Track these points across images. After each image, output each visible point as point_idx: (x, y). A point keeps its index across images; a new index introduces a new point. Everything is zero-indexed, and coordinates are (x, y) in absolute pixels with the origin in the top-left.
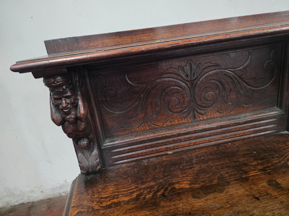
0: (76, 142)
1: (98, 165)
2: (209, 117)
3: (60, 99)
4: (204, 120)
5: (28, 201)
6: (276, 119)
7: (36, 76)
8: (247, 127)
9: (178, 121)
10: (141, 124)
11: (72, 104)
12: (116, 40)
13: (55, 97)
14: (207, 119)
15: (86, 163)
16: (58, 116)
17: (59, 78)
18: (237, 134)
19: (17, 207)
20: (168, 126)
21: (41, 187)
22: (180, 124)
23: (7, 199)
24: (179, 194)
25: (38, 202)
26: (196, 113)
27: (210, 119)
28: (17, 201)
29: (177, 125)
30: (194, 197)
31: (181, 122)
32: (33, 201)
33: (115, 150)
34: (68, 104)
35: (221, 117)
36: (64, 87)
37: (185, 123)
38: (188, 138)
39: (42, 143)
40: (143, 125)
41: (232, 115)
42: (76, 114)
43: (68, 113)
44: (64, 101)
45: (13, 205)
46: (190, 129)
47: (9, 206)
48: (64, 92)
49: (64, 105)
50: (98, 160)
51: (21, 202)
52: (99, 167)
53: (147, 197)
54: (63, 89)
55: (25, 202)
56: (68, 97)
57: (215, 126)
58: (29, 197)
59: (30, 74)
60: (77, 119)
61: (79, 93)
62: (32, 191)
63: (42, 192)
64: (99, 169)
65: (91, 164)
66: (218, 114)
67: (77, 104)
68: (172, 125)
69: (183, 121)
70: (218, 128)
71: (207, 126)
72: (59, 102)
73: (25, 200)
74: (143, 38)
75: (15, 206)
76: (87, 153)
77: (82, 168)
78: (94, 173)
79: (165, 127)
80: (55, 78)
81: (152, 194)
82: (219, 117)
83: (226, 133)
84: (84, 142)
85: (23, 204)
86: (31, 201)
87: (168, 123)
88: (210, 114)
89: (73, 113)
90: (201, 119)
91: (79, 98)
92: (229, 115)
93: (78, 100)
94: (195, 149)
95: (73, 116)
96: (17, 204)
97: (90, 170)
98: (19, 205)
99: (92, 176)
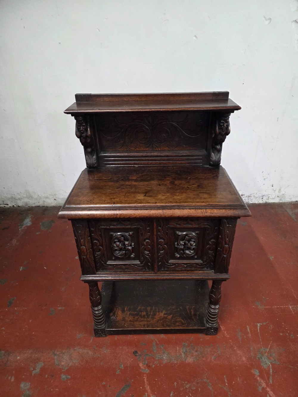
0: (85, 149)
1: (95, 164)
2: (162, 149)
3: (80, 126)
4: (158, 150)
5: (43, 205)
6: (202, 157)
7: (72, 116)
8: (183, 159)
9: (143, 149)
10: (122, 147)
11: (85, 129)
12: (110, 98)
13: (79, 125)
14: (161, 150)
15: (89, 162)
16: (78, 133)
17: (81, 117)
18: (177, 162)
19: (34, 208)
20: (137, 151)
21: (55, 195)
22: (144, 150)
23: (26, 200)
24: (129, 180)
25: (51, 207)
26: (154, 145)
27: (163, 150)
28: (34, 203)
29: (142, 150)
30: (135, 182)
31: (144, 149)
32: (47, 206)
33: (106, 159)
34: (83, 129)
35: (169, 150)
36: (82, 121)
37: (147, 150)
38: (147, 159)
39: (59, 157)
40: (123, 147)
41: (175, 150)
42: (86, 134)
43: (83, 133)
44: (82, 127)
45: (31, 206)
46: (149, 154)
47: (27, 206)
48: (82, 123)
49: (82, 129)
50: (96, 161)
51: (37, 204)
52: (96, 165)
53: (115, 179)
54: (82, 122)
55: (41, 206)
56: (84, 126)
57: (163, 155)
58: (44, 201)
59: (70, 115)
60: (87, 136)
61: (89, 124)
62: (47, 198)
63: (55, 199)
64: (96, 166)
65: (91, 162)
66: (167, 148)
67: (88, 129)
68: (139, 150)
69: (146, 149)
70: (165, 156)
71: (159, 154)
72: (80, 127)
73: (41, 204)
74: (124, 99)
75: (32, 207)
76: (90, 156)
77: (87, 164)
78: (93, 167)
79: (135, 151)
80: (79, 117)
81: (118, 178)
82: (167, 150)
83: (170, 160)
84: (89, 150)
85: (39, 207)
86: (45, 205)
87: (138, 149)
88: (162, 148)
89: (85, 133)
90: (157, 150)
91: (89, 127)
92: (174, 150)
93: (88, 128)
94: (151, 166)
95: (85, 135)
96: (34, 205)
97: (91, 165)
98: (35, 207)
99: (92, 169)
